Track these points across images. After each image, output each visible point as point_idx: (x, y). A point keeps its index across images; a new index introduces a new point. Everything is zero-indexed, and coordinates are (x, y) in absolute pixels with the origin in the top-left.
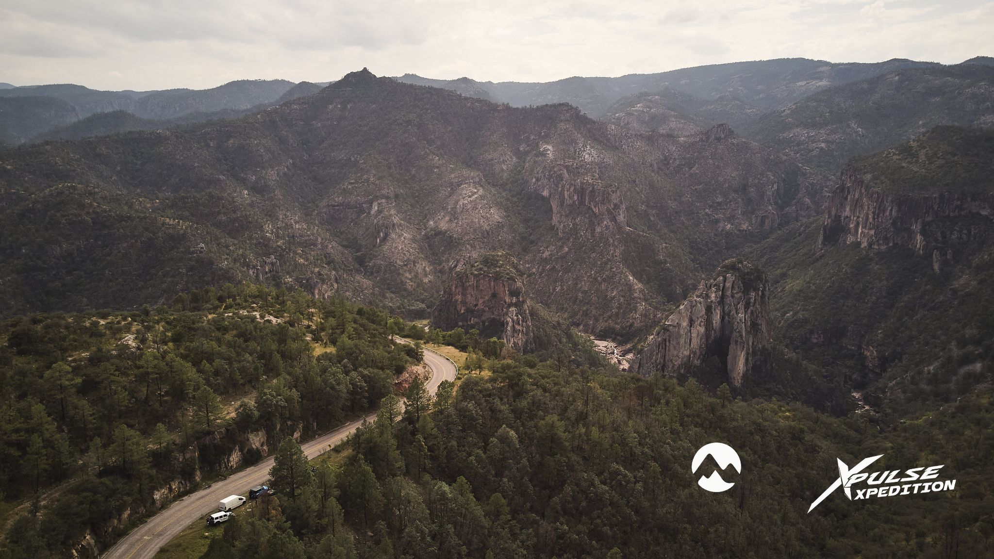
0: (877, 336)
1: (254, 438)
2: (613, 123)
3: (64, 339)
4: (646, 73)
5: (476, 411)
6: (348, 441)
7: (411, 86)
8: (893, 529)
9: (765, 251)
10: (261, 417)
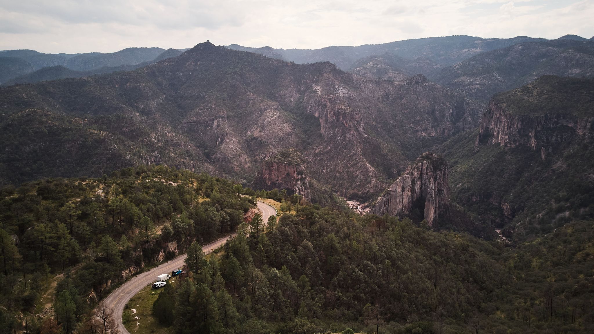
0: (510, 197)
1: (171, 245)
2: (356, 73)
3: (66, 191)
4: (374, 44)
5: (290, 232)
6: (221, 248)
7: (236, 51)
8: (517, 297)
9: (445, 148)
10: (174, 234)
